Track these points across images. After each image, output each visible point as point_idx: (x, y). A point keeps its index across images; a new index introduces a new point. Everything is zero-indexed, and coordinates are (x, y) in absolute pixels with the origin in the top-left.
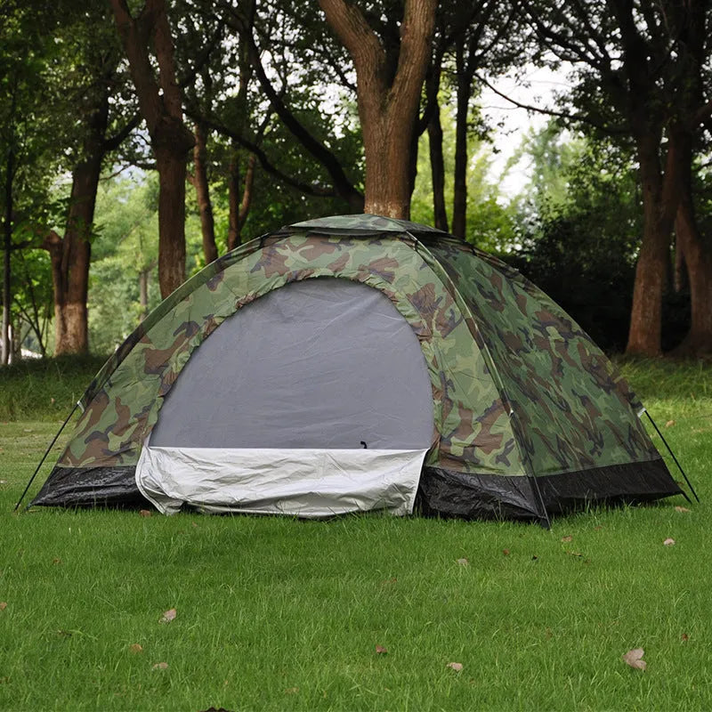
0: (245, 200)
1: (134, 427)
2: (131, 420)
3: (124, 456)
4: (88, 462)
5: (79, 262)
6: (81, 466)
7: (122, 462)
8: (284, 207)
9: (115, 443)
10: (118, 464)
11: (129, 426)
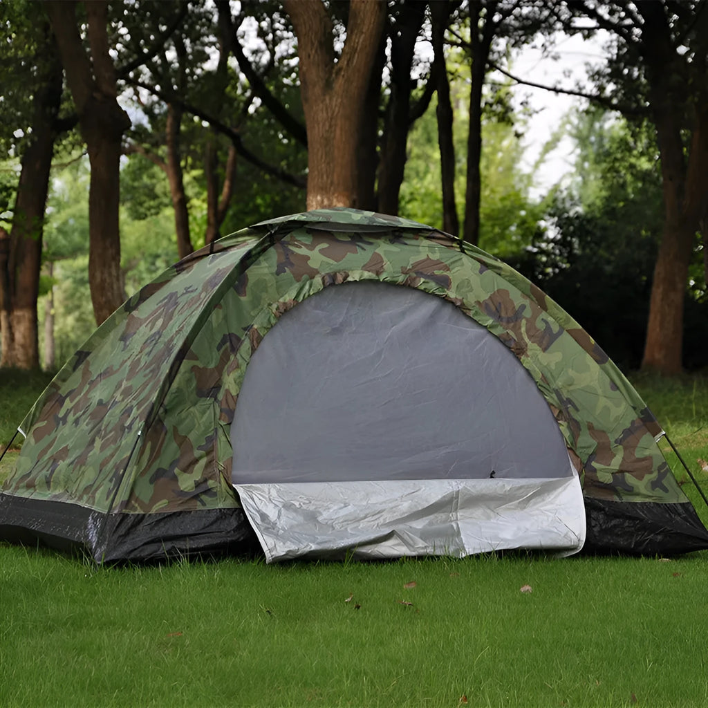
0: (226, 190)
1: (203, 462)
2: (197, 453)
3: (203, 497)
4: (160, 506)
5: (29, 262)
6: (153, 511)
7: (204, 504)
8: (273, 199)
9: (187, 483)
10: (200, 507)
11: (196, 461)
